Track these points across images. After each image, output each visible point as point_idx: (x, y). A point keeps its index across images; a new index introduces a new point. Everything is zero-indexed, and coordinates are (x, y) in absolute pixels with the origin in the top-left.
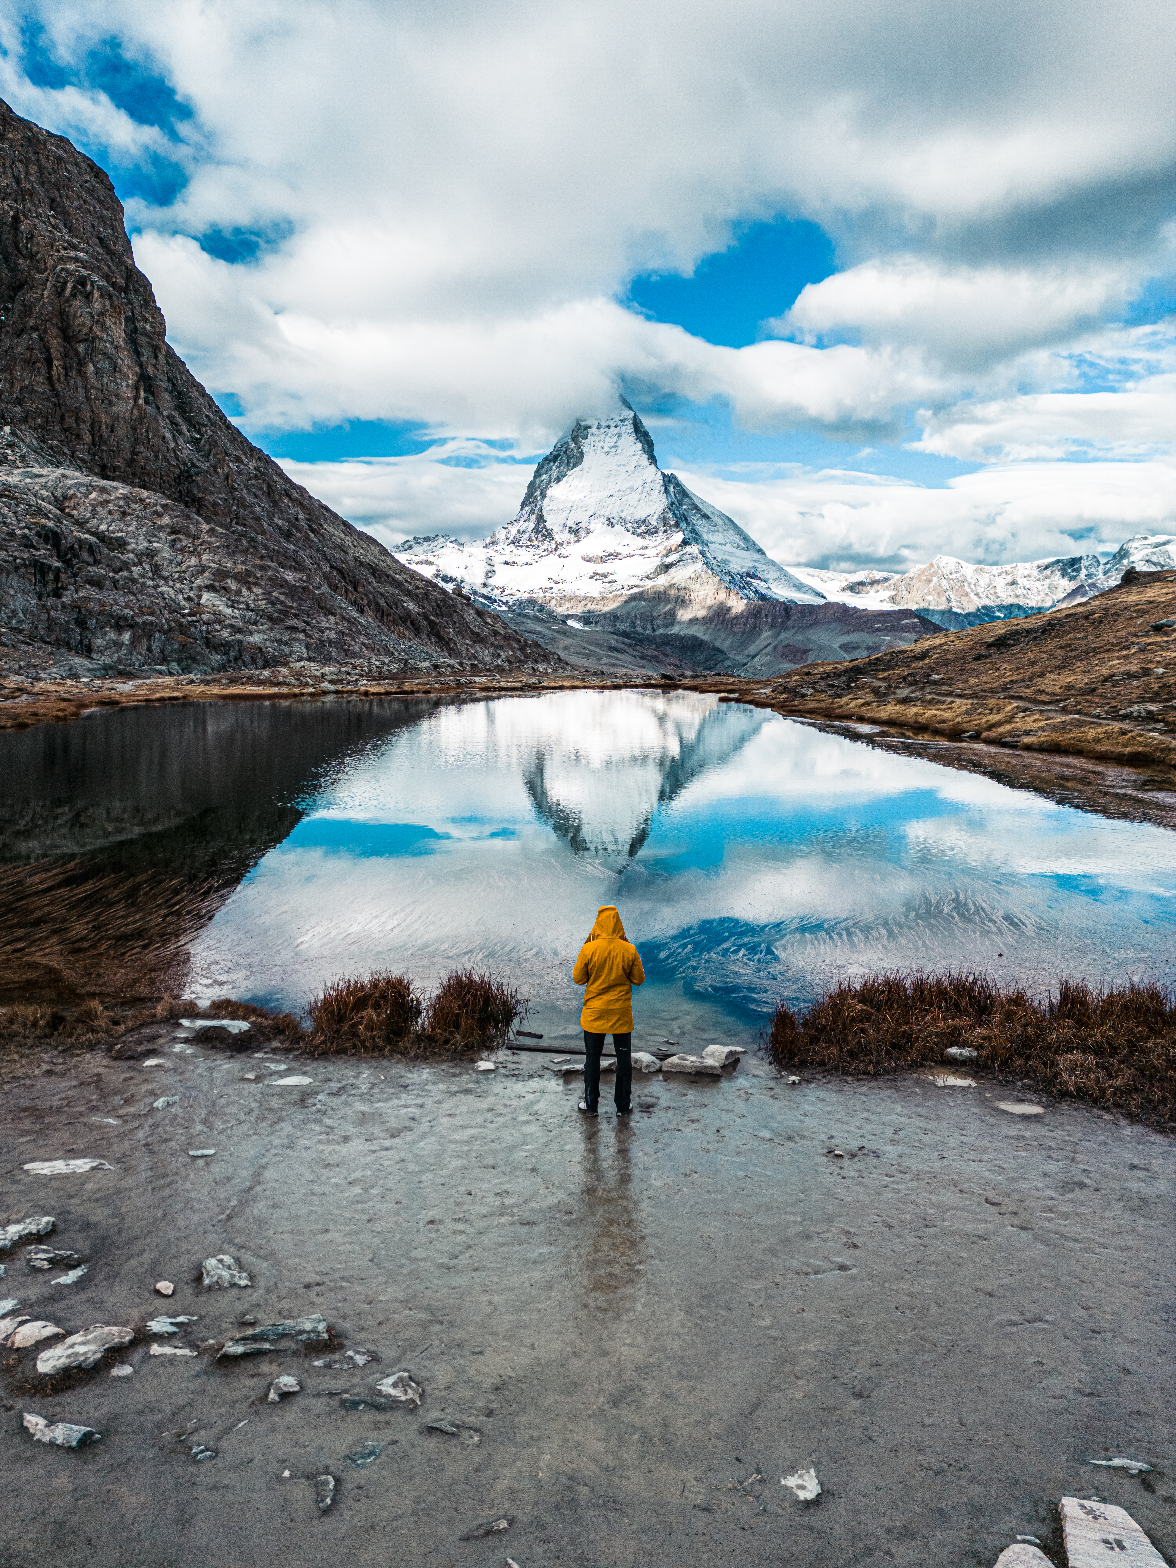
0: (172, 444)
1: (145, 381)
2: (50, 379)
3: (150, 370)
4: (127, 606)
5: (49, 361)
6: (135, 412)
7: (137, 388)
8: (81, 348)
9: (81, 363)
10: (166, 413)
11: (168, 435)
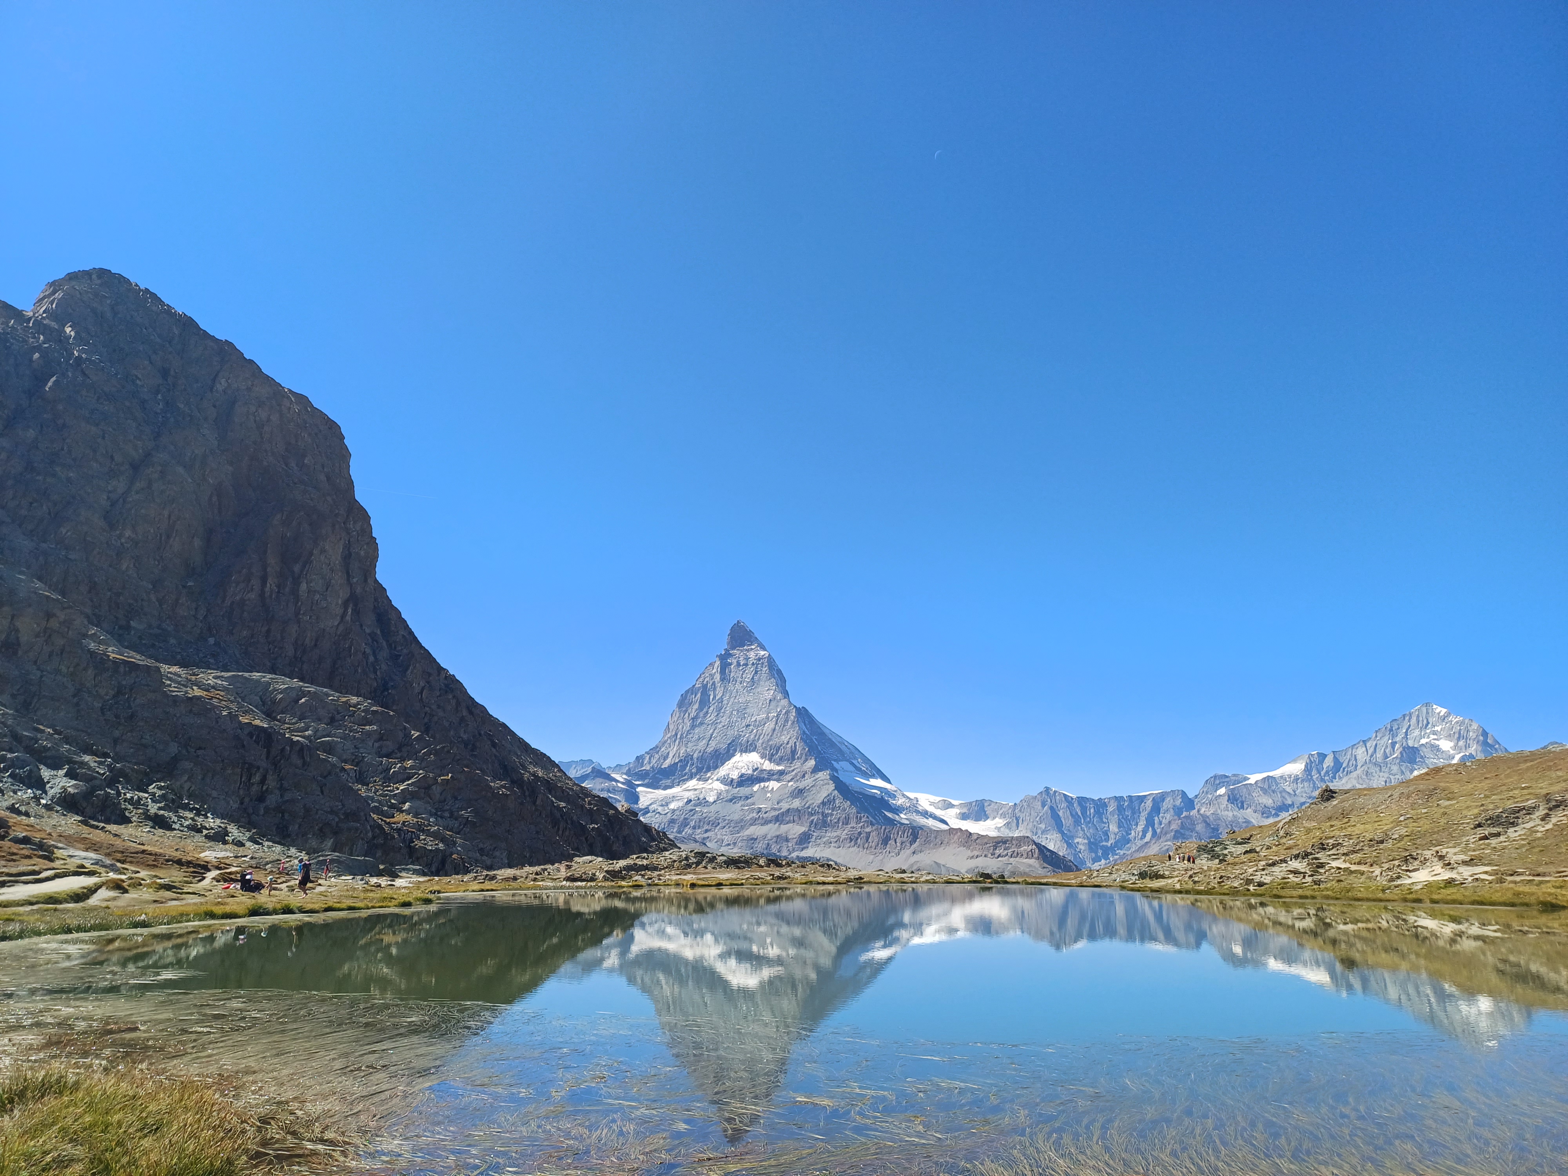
0: (371, 659)
1: (353, 600)
2: (262, 595)
3: (359, 590)
4: (332, 812)
5: (264, 580)
6: (341, 628)
7: (345, 604)
8: (297, 568)
9: (297, 582)
10: (368, 631)
11: (368, 650)
